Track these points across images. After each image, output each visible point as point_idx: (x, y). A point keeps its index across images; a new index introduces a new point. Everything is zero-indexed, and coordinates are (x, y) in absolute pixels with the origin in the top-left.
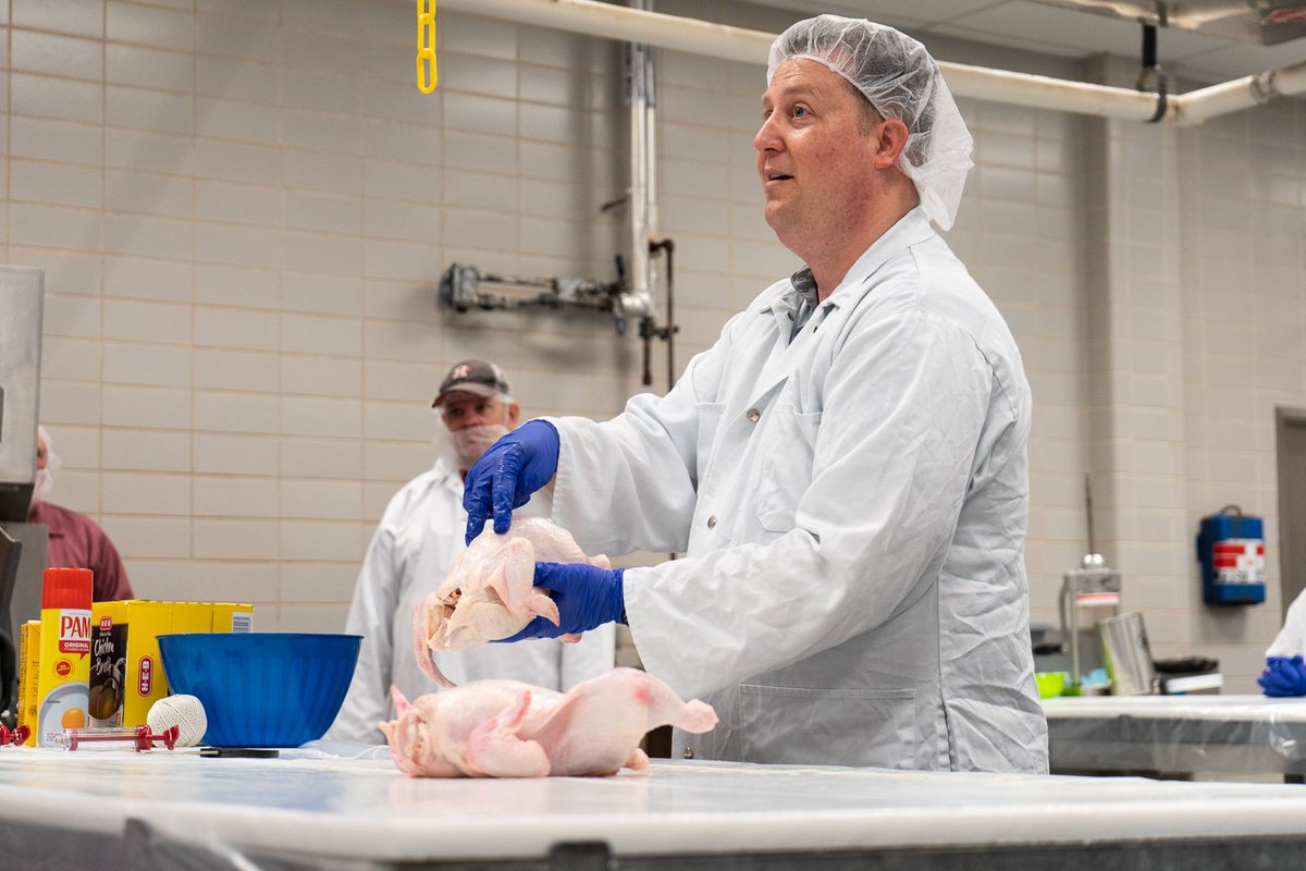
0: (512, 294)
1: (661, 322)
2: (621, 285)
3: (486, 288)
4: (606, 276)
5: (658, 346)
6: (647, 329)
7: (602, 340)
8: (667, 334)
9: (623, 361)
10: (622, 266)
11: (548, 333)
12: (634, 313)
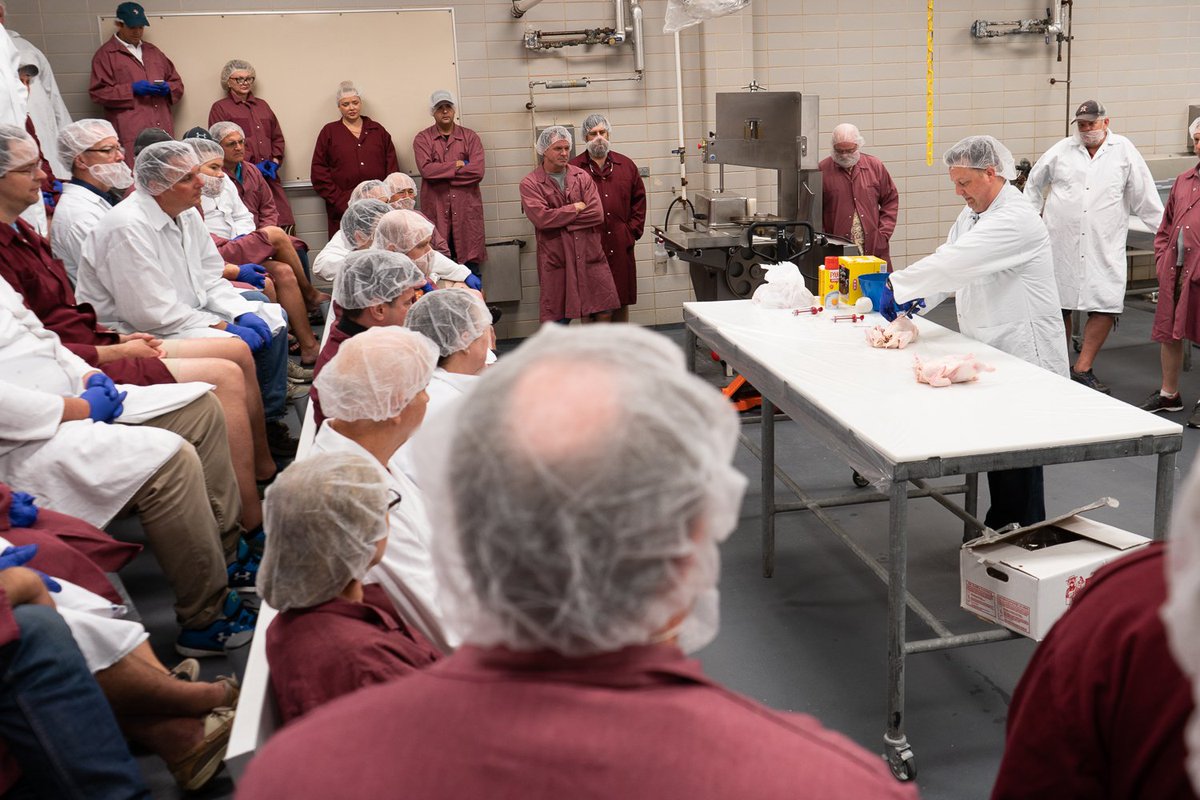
0: (1001, 29)
1: (1066, 35)
2: (1048, 21)
3: (990, 28)
4: (1044, 16)
5: (1064, 44)
6: (1060, 37)
7: (1041, 42)
8: (1069, 39)
9: (1049, 51)
10: (1049, 13)
11: (1017, 42)
12: (1054, 33)
